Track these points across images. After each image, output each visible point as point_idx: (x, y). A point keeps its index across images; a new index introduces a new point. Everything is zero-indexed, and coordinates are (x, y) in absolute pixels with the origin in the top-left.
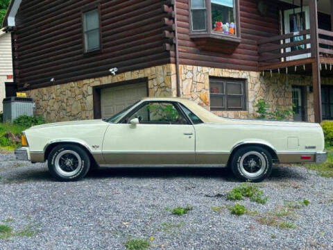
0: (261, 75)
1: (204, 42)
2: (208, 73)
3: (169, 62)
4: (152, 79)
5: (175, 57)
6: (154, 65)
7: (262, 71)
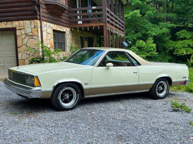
0: (71, 30)
1: (52, 7)
2: (52, 27)
3: (37, 19)
4: (20, 29)
5: (40, 16)
6: (22, 20)
7: (72, 28)
